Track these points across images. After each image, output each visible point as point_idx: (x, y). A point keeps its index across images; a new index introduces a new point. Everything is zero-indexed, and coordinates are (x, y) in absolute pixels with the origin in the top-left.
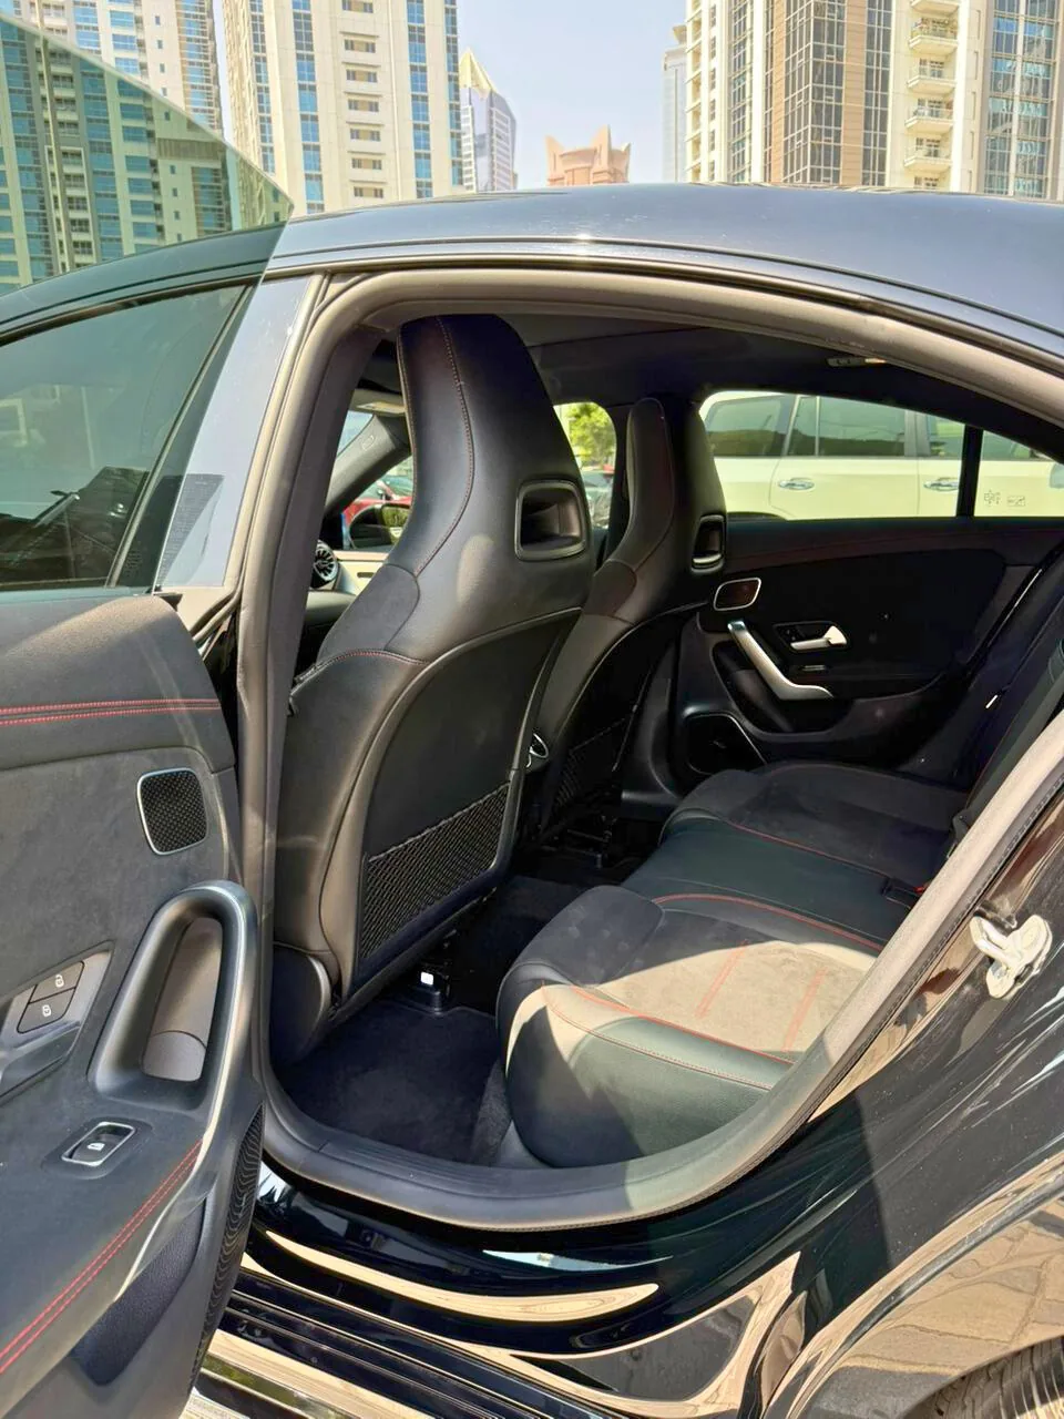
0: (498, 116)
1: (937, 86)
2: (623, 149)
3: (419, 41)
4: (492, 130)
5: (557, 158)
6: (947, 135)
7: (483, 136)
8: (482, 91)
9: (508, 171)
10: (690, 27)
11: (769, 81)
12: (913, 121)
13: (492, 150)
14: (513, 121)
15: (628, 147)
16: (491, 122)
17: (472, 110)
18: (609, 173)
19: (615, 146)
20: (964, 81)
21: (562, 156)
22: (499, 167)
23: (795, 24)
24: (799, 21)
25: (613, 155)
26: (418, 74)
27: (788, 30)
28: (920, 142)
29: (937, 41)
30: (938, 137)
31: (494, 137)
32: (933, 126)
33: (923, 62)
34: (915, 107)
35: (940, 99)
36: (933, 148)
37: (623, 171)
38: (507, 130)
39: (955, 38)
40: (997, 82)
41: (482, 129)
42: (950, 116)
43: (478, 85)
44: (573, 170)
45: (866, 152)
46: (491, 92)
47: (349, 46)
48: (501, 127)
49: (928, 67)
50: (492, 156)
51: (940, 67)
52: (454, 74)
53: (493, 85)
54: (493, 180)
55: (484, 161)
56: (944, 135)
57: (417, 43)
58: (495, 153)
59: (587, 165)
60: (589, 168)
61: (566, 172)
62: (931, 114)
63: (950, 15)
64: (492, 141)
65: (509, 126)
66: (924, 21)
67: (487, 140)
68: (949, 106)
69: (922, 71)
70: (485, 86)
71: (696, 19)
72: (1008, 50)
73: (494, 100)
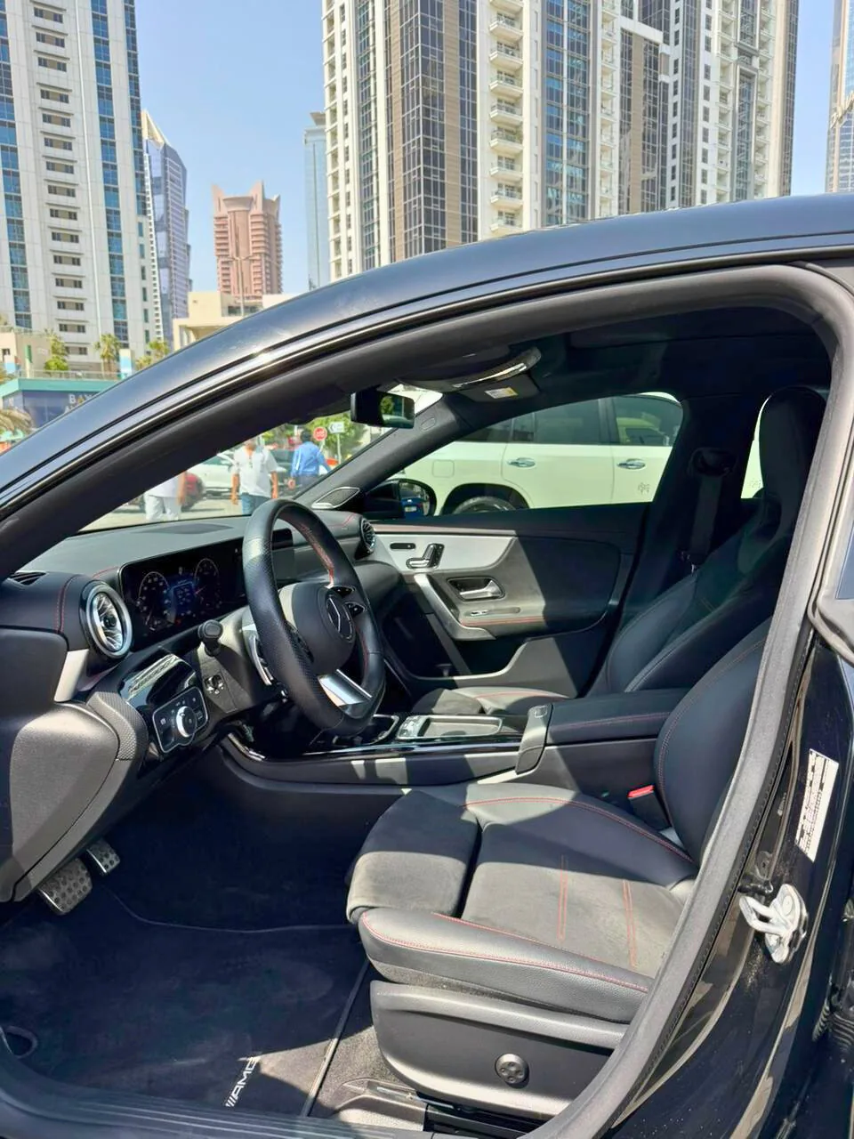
0: (171, 164)
1: (510, 175)
2: (274, 199)
3: (107, 98)
4: (166, 174)
5: (222, 203)
6: (519, 211)
7: (159, 179)
8: (158, 144)
9: (180, 208)
10: (328, 114)
11: (390, 159)
12: (495, 199)
13: (167, 190)
14: (184, 170)
15: (278, 199)
16: (165, 168)
17: (149, 157)
18: (263, 216)
19: (268, 196)
20: (528, 173)
21: (224, 200)
22: (173, 204)
23: (408, 121)
24: (411, 119)
25: (266, 203)
26: (107, 124)
27: (403, 124)
28: (500, 214)
29: (509, 144)
30: (512, 212)
31: (168, 181)
32: (509, 203)
33: (500, 158)
34: (496, 189)
35: (512, 184)
36: (509, 219)
37: (275, 214)
38: (178, 176)
39: (521, 143)
40: (551, 177)
41: (158, 173)
42: (521, 198)
43: (153, 139)
44: (234, 212)
45: (464, 218)
46: (165, 144)
47: (45, 95)
48: (174, 173)
49: (504, 162)
50: (167, 196)
51: (512, 162)
52: (137, 128)
53: (166, 140)
54: (168, 214)
55: (160, 198)
56: (516, 210)
57: (106, 100)
58: (169, 192)
59: (248, 209)
60: (248, 211)
61: (229, 212)
62: (507, 195)
63: (517, 127)
64: (166, 183)
65: (180, 173)
66: (499, 129)
67: (163, 181)
68: (520, 190)
69: (500, 164)
70: (160, 140)
71: (333, 108)
72: (557, 156)
73: (167, 152)
